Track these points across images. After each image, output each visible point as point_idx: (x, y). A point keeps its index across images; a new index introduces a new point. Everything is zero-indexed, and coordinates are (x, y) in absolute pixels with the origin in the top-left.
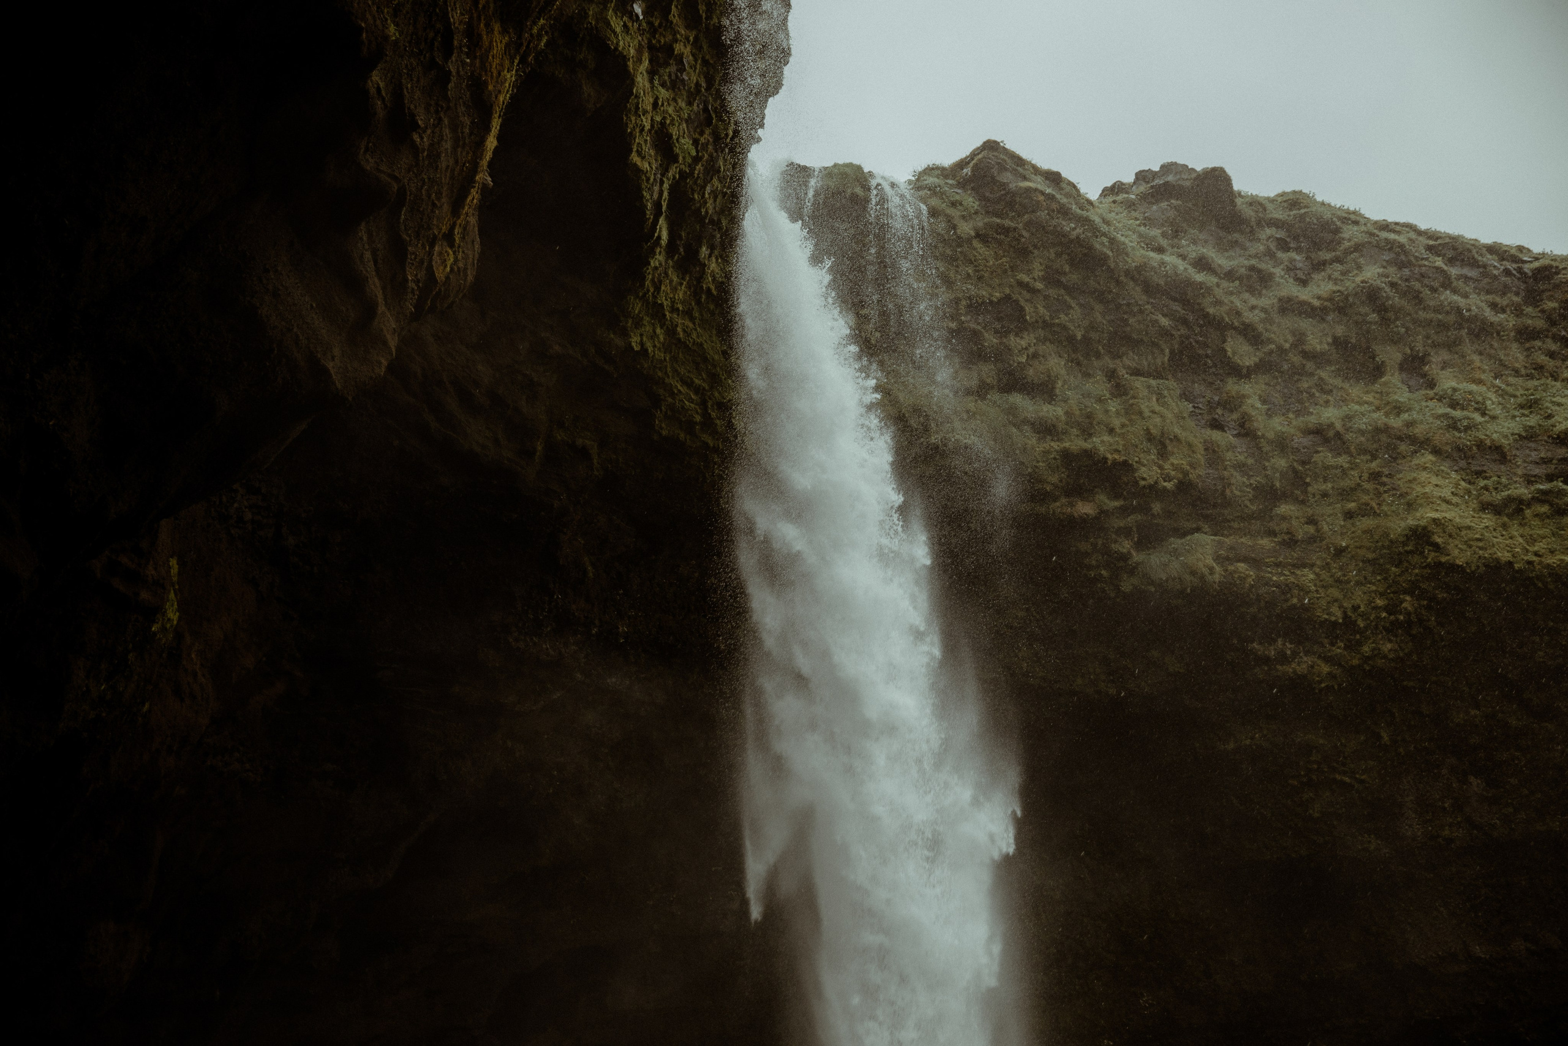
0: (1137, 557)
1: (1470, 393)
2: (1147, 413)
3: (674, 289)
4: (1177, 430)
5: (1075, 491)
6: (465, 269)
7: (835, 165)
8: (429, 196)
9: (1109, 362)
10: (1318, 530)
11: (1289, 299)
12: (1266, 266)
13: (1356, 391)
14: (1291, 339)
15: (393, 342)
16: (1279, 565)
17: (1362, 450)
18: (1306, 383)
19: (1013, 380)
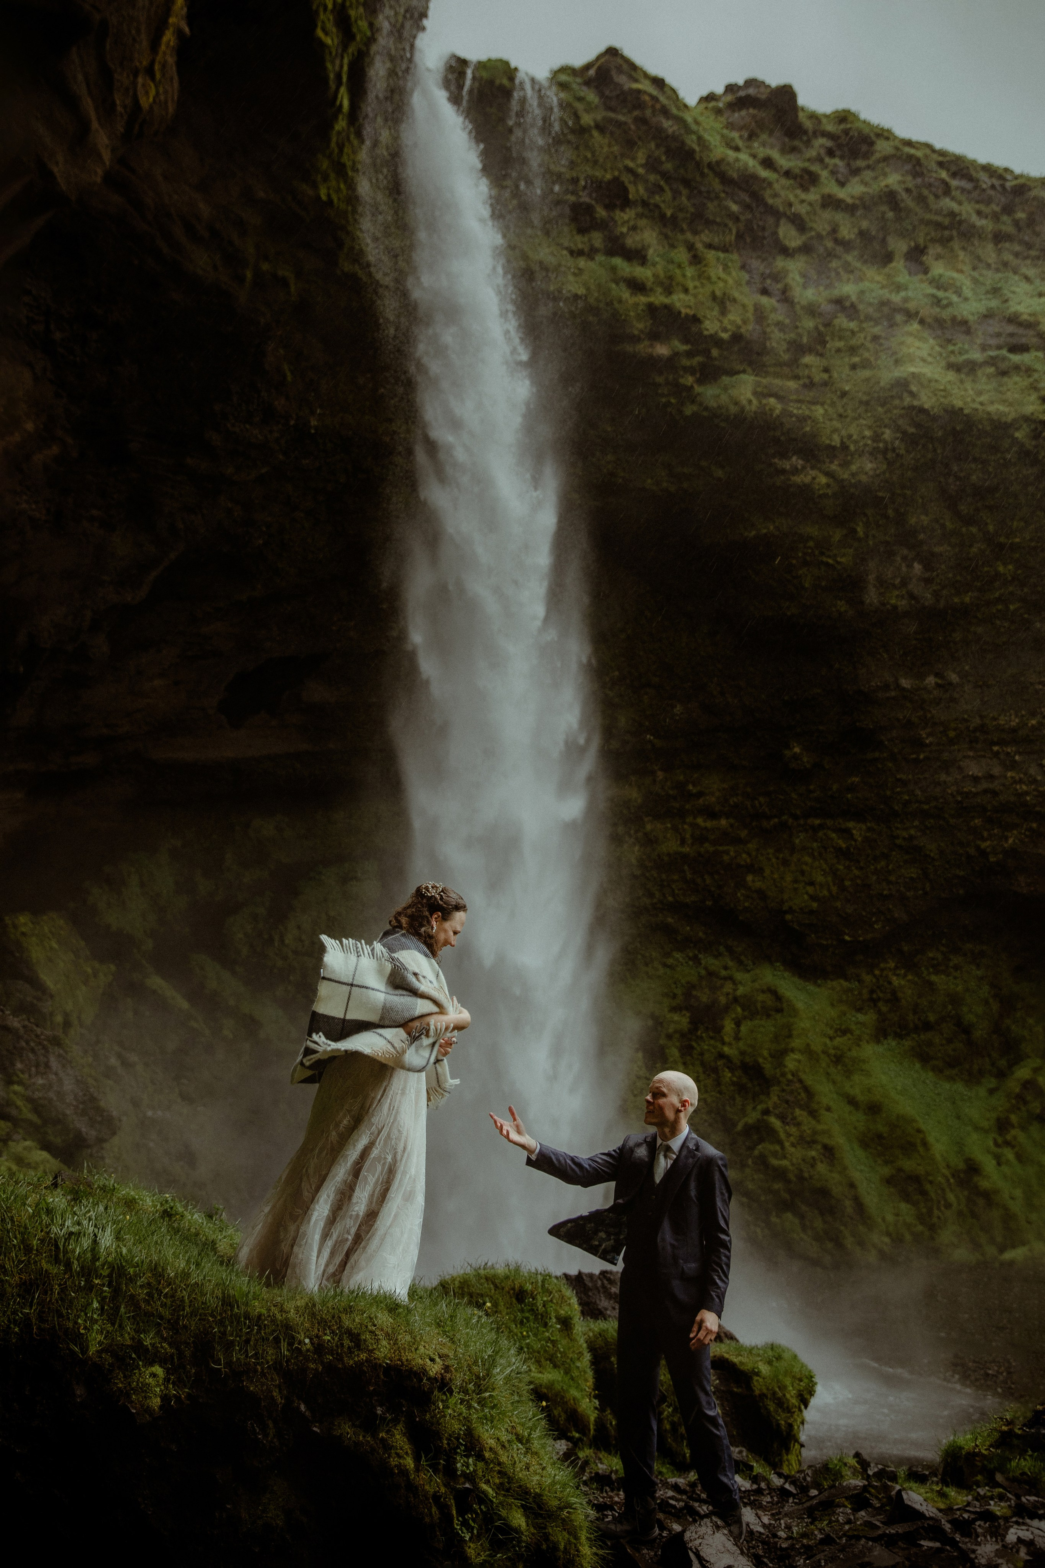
0: (698, 389)
1: (953, 279)
2: (714, 278)
4: (736, 295)
5: (655, 336)
6: (166, 102)
7: (489, 60)
8: (129, 31)
9: (689, 236)
10: (830, 377)
11: (829, 196)
12: (815, 168)
13: (871, 272)
14: (828, 228)
15: (106, 156)
16: (799, 401)
17: (868, 318)
18: (834, 264)
19: (615, 246)
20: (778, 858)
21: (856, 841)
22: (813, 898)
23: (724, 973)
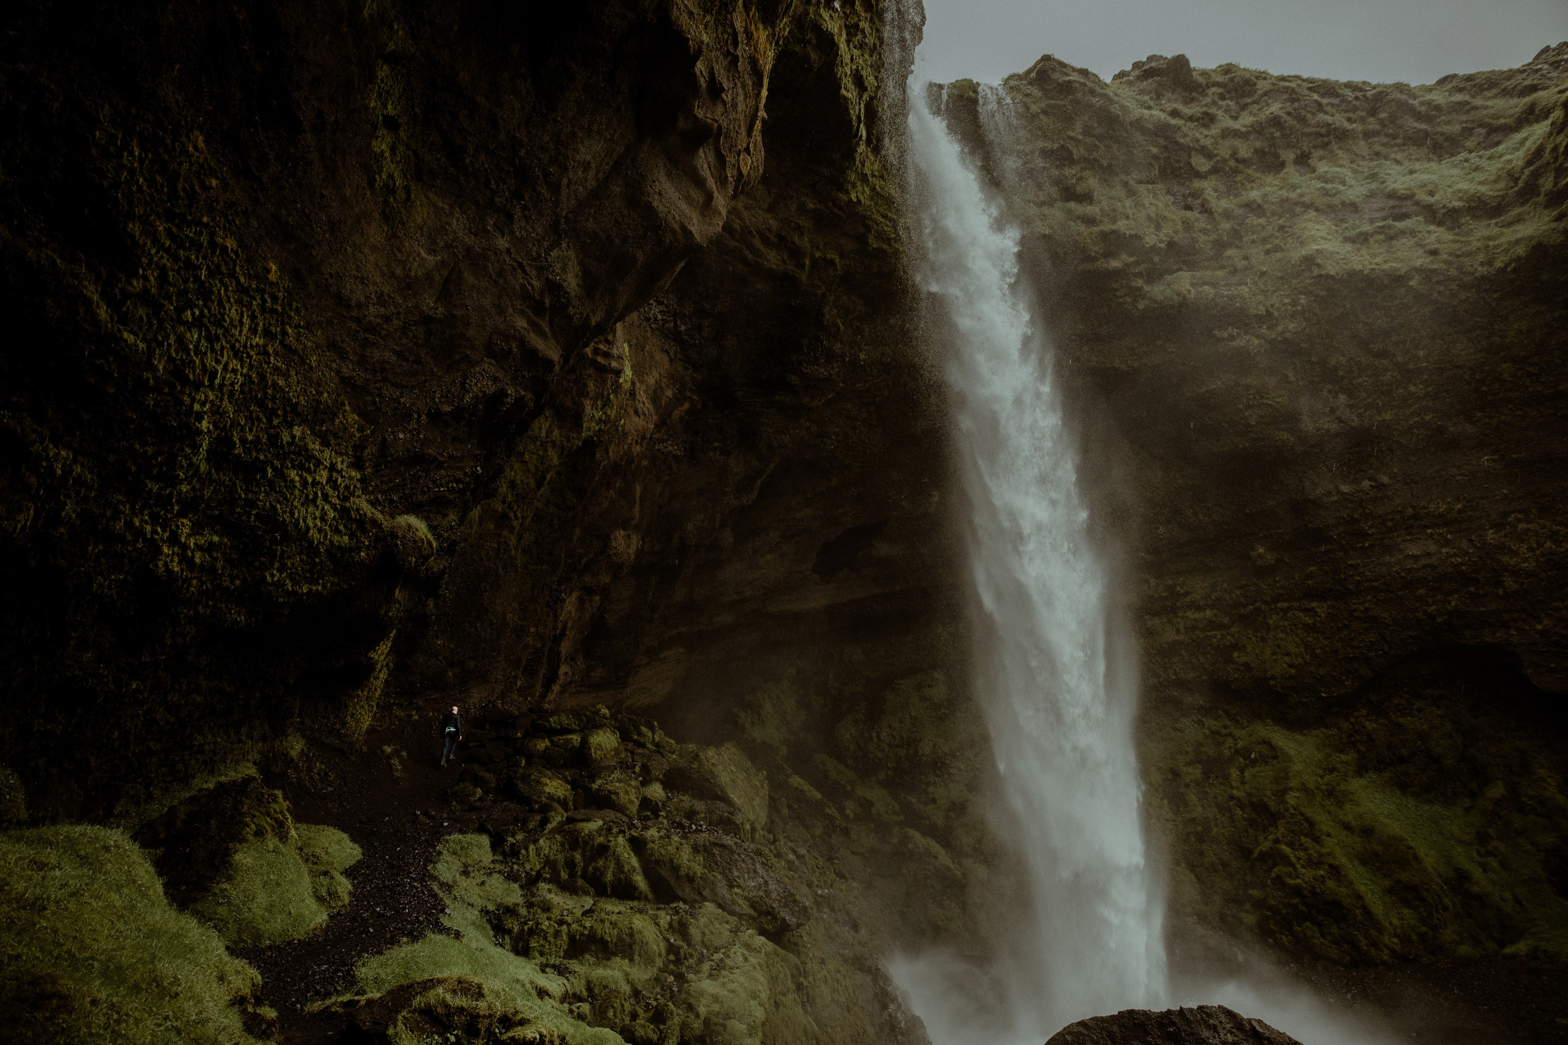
0: (1147, 288)
1: (1337, 173)
2: (1147, 205)
3: (872, 164)
4: (1166, 214)
5: (1108, 255)
6: (758, 167)
7: (957, 81)
8: (734, 128)
9: (1123, 177)
10: (1249, 263)
11: (1227, 129)
12: (1211, 111)
13: (1269, 179)
14: (1229, 152)
15: (724, 212)
16: (1228, 285)
17: (1273, 214)
18: (1239, 178)
19: (1069, 194)
20: (1257, 637)
21: (1320, 617)
22: (1291, 666)
23: (1224, 731)
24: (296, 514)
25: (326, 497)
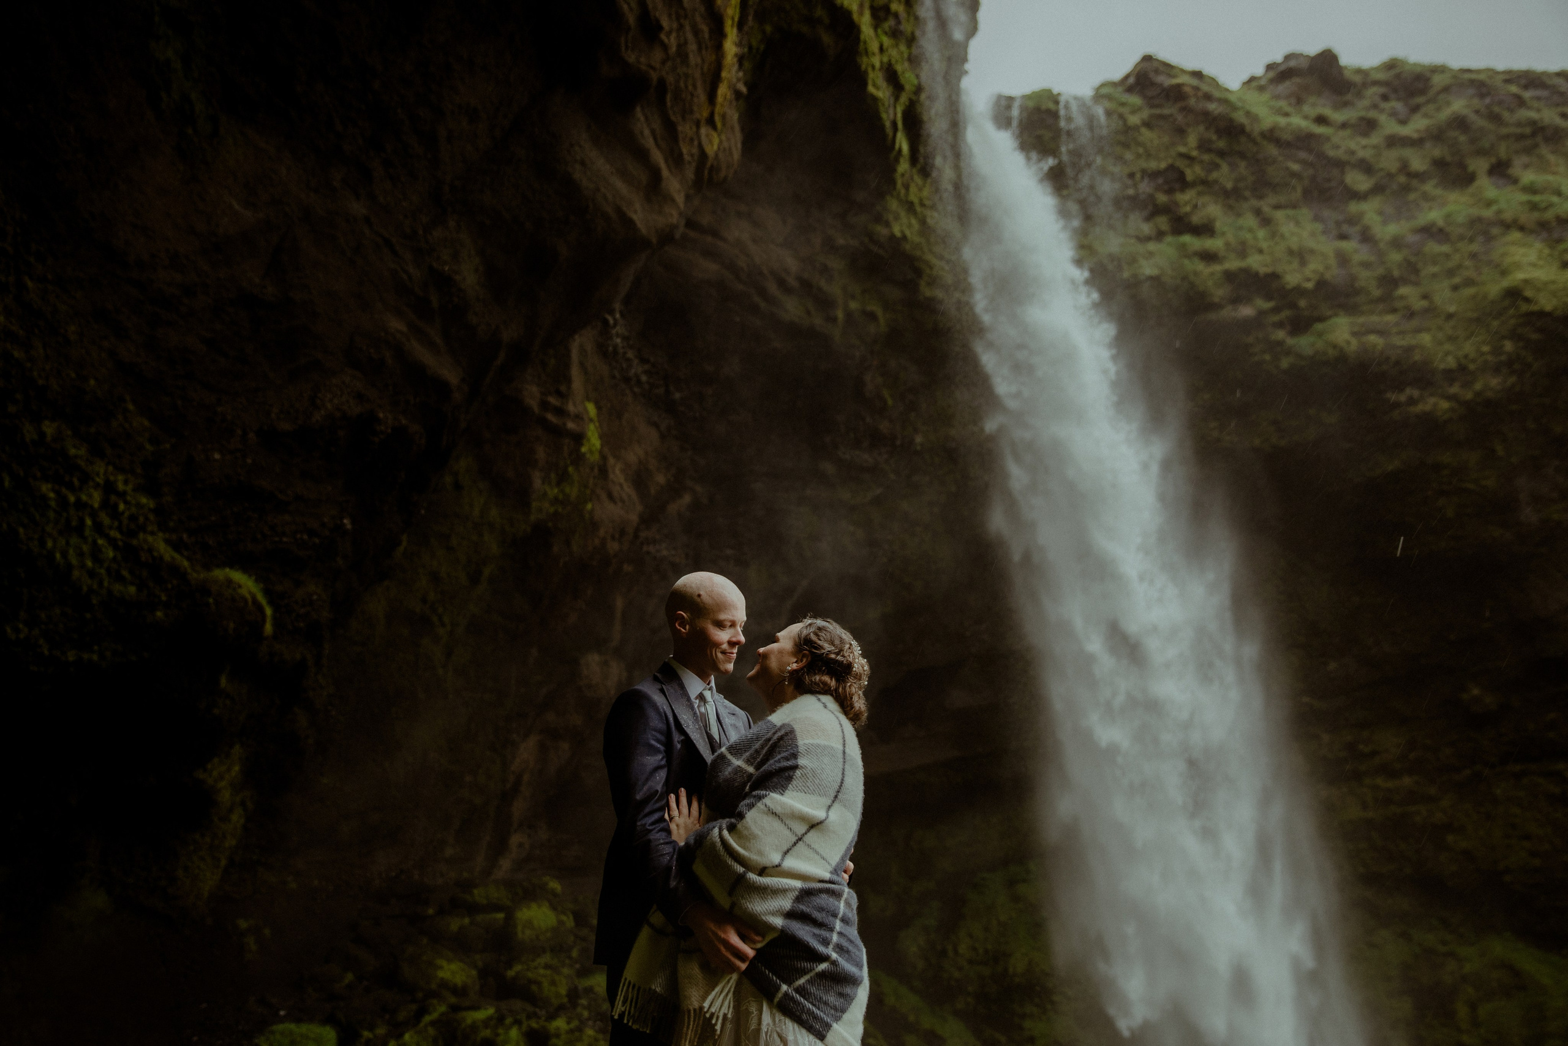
0: (1290, 341)
1: (1549, 182)
2: (1288, 235)
3: (920, 190)
4: (1311, 244)
5: (1236, 301)
6: (730, 149)
7: (1033, 92)
8: (686, 87)
9: (1254, 202)
10: (1432, 303)
11: (1394, 136)
12: (1372, 114)
13: (1454, 195)
14: (1398, 165)
15: (680, 199)
16: (1401, 333)
17: (1461, 238)
18: (1412, 196)
19: (1181, 225)
20: (1479, 813)
22: (1533, 854)
24: (50, 544)
25: (98, 527)
